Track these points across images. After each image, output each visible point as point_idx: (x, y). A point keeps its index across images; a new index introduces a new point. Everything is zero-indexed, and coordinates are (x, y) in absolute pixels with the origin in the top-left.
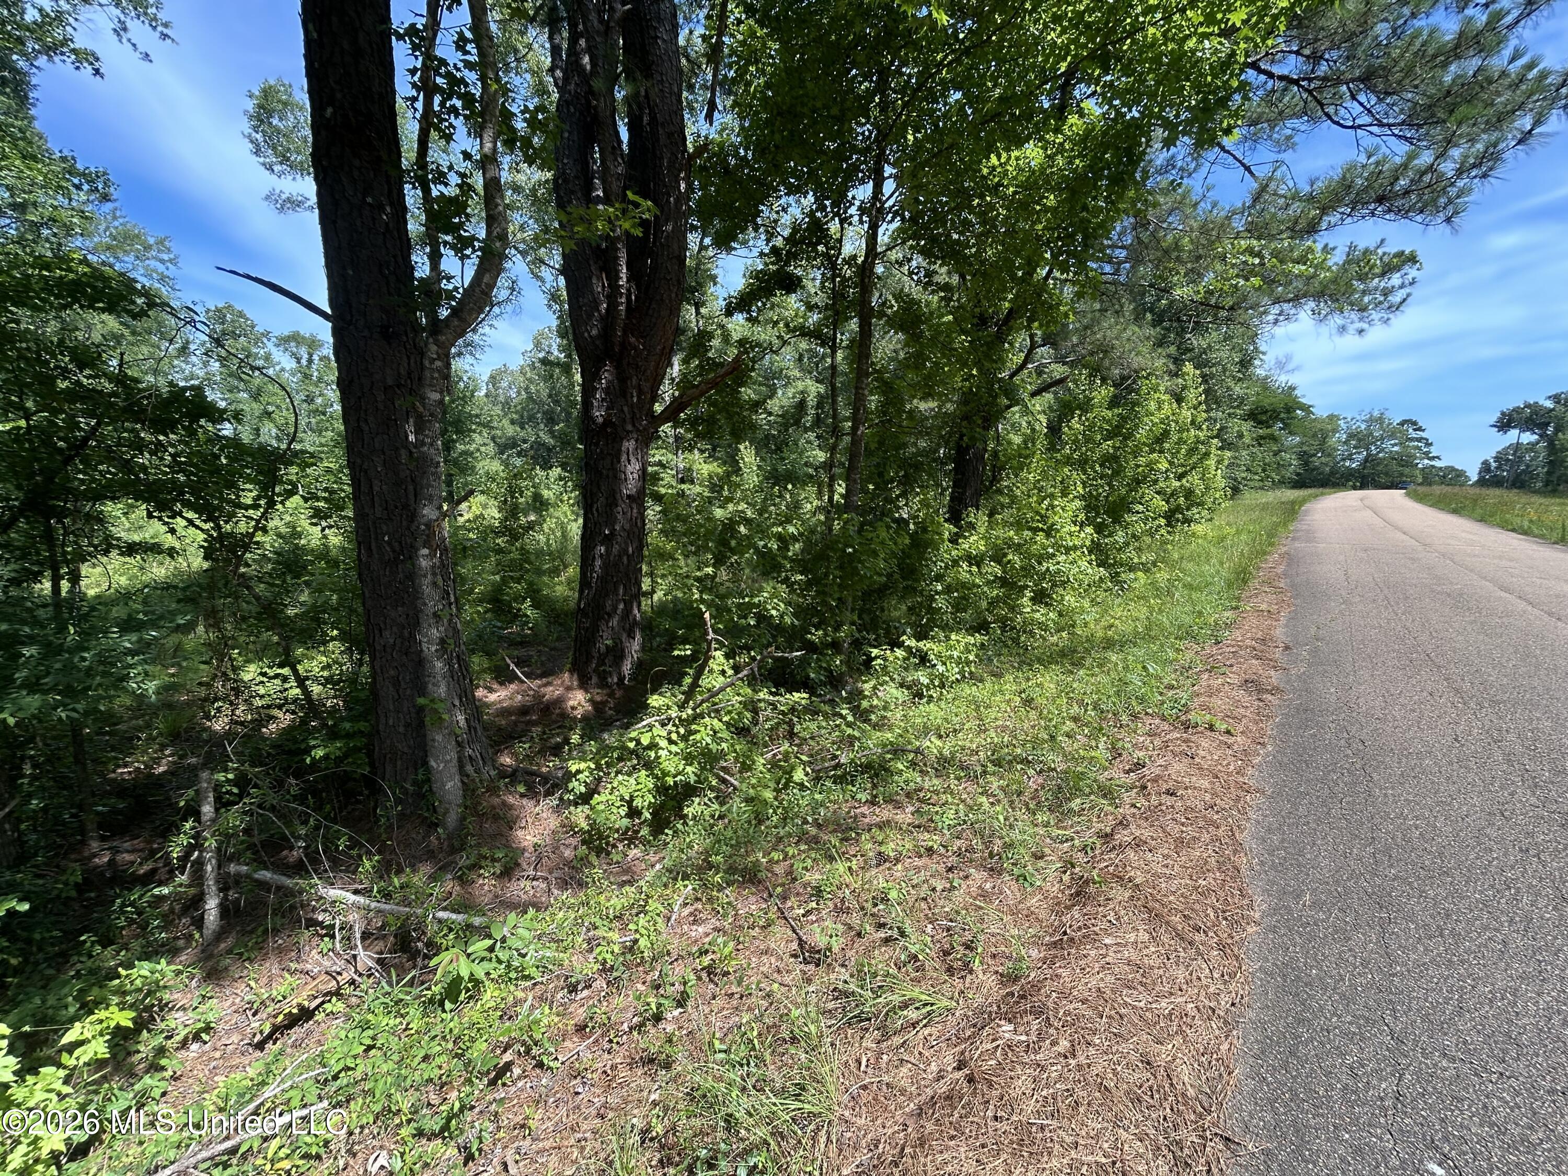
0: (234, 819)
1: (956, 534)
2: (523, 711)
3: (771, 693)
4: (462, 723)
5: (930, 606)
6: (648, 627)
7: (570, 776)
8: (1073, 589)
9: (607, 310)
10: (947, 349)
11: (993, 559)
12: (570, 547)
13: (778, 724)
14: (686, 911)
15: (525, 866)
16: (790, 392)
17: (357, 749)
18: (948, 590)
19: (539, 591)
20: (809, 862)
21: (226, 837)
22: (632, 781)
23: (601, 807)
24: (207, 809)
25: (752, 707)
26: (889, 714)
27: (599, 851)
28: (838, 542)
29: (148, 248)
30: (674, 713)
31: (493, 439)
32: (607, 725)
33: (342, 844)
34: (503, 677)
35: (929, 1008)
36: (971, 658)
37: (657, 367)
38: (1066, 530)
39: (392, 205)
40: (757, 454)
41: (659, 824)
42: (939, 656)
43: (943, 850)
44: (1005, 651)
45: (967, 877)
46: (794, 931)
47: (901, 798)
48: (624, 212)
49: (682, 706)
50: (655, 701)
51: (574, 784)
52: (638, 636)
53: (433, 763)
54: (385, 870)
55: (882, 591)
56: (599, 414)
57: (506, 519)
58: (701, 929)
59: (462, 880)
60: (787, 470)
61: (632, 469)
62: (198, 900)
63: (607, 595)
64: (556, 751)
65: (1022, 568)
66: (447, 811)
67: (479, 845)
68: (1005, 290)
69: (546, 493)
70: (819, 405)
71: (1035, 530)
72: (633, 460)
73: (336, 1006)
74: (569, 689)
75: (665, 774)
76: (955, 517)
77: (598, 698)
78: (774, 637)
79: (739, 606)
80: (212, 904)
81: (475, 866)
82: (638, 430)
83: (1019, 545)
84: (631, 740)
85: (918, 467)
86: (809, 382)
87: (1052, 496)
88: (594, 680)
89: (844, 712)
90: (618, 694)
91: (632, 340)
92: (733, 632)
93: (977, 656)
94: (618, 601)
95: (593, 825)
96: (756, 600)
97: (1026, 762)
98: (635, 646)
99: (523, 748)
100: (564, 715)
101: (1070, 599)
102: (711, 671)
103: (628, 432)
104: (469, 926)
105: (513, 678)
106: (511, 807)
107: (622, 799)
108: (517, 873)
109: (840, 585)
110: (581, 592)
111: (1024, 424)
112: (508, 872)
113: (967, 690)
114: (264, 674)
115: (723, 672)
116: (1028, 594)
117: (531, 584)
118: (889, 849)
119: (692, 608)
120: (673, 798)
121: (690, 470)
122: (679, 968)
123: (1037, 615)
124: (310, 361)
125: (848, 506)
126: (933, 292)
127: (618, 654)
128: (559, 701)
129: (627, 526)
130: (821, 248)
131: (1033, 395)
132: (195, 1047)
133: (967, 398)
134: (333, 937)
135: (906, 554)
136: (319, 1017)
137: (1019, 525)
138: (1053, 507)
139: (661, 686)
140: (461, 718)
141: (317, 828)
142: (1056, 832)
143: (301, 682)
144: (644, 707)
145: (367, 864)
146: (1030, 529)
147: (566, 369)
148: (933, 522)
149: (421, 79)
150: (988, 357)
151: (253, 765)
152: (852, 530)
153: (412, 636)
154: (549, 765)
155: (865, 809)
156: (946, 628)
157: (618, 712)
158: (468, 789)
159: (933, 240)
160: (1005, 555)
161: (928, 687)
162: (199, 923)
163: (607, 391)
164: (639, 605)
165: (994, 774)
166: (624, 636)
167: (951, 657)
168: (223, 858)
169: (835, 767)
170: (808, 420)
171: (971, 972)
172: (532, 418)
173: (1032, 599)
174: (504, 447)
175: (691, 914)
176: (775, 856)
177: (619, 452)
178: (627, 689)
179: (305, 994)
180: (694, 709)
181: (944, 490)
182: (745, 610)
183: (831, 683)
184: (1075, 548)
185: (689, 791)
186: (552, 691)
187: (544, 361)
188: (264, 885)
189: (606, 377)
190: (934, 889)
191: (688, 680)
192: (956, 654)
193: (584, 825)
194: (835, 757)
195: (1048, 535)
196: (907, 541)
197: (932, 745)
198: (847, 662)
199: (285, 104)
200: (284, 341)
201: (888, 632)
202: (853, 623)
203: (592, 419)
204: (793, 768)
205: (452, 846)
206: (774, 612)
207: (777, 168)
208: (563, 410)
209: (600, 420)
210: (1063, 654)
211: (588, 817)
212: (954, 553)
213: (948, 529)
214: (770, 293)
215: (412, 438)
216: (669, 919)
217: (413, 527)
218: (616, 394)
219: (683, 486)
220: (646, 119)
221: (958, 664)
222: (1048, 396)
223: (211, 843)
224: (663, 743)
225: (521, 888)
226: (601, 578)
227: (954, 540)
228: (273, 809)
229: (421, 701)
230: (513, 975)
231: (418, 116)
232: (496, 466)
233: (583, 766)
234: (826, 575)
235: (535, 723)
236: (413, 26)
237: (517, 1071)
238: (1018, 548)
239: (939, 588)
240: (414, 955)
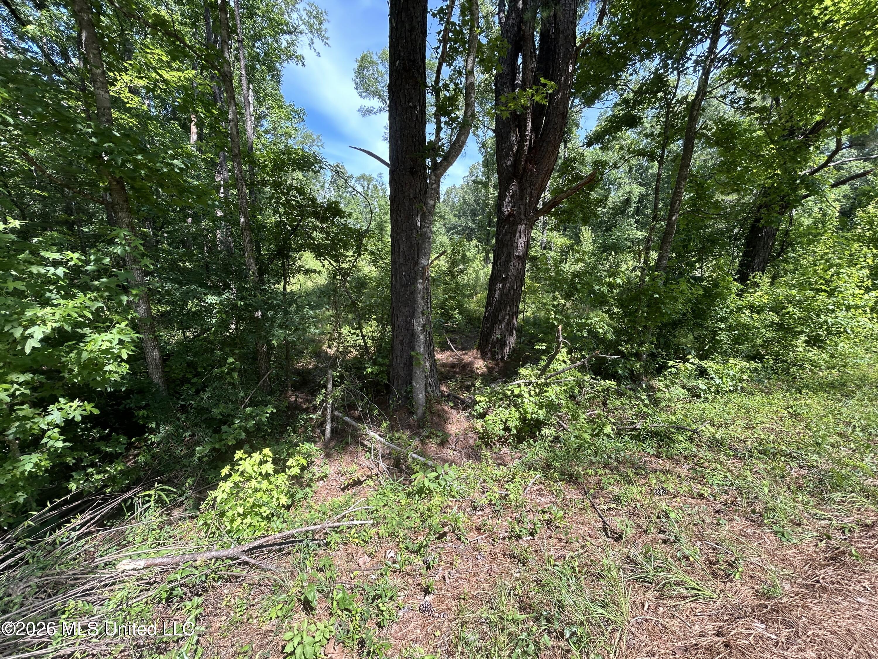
0: (338, 392)
1: (742, 290)
2: (453, 366)
3: (592, 378)
4: (428, 367)
5: (713, 338)
6: (520, 331)
7: (475, 402)
8: (848, 338)
9: (517, 150)
10: (756, 156)
11: (772, 309)
12: (480, 283)
13: (594, 397)
14: (535, 488)
15: (450, 442)
16: (620, 193)
17: (383, 372)
18: (730, 328)
19: (462, 305)
20: (612, 481)
21: (335, 400)
22: (507, 412)
23: (490, 422)
24: (330, 386)
25: (580, 384)
26: (673, 405)
27: (487, 444)
28: (648, 290)
29: (314, 141)
30: (533, 380)
31: (445, 225)
32: (494, 380)
33: (376, 412)
34: (444, 348)
35: (696, 592)
36: (745, 377)
37: (542, 181)
38: (851, 292)
39: (420, 105)
40: (592, 233)
41: (520, 438)
42: (717, 372)
43: (712, 498)
44: (774, 376)
45: (731, 520)
46: (601, 517)
47: (680, 458)
48: (537, 91)
49: (539, 377)
50: (523, 371)
51: (477, 407)
52: (514, 335)
53: (414, 384)
54: (392, 428)
55: (675, 324)
56: (506, 210)
57: (450, 267)
58: (543, 499)
59: (422, 442)
60: (613, 243)
61: (522, 241)
62: (324, 422)
63: (500, 310)
64: (468, 388)
65: (800, 318)
66: (417, 409)
67: (431, 427)
68: (819, 106)
69: (468, 254)
70: (640, 201)
71: (818, 291)
72: (523, 236)
73: (370, 482)
74: (476, 358)
75: (526, 412)
76: (743, 278)
77: (490, 366)
78: (597, 345)
79: (577, 324)
80: (328, 426)
81: (428, 437)
82: (528, 219)
83: (800, 301)
84: (509, 390)
85: (714, 242)
86: (635, 186)
87: (840, 266)
88: (489, 355)
89: (643, 397)
90: (501, 365)
91: (530, 166)
92: (572, 338)
93: (749, 376)
94: (506, 315)
95: (486, 430)
96: (589, 322)
97: (790, 456)
98: (512, 340)
99: (452, 384)
100: (472, 371)
101: (844, 345)
102: (558, 359)
103: (522, 220)
104: (425, 464)
105: (449, 348)
106: (446, 412)
107: (501, 420)
108: (447, 445)
109: (646, 318)
110: (487, 307)
111: (816, 209)
112: (443, 443)
113: (737, 399)
114: (350, 332)
115: (564, 362)
116: (803, 338)
117: (459, 301)
118: (670, 487)
119: (549, 322)
120: (528, 426)
121: (549, 242)
122: (530, 516)
123: (809, 354)
124: (368, 188)
125: (657, 267)
126: (750, 115)
127: (503, 343)
128: (470, 364)
129: (515, 273)
130: (660, 94)
131: (833, 186)
132: (321, 482)
133: (766, 192)
134: (370, 453)
135: (698, 301)
136: (364, 485)
137: (801, 287)
138: (839, 274)
139: (526, 364)
140: (428, 364)
141: (367, 403)
142: (813, 511)
143: (363, 337)
144: (517, 374)
145: (385, 424)
146: (812, 289)
147: (486, 185)
148: (724, 280)
149: (443, 37)
150: (793, 159)
151: (346, 371)
152: (660, 282)
153: (411, 322)
154: (464, 396)
155: (651, 459)
156: (726, 354)
157: (500, 374)
158: (428, 399)
159: (757, 75)
160: (784, 308)
161: (705, 392)
162: (323, 432)
163: (512, 197)
164: (517, 318)
165: (759, 459)
166: (507, 334)
167: (727, 374)
168: (333, 409)
169: (632, 430)
170: (631, 211)
171: (731, 581)
172: (464, 213)
173: (806, 342)
174: (450, 229)
175: (537, 490)
176: (590, 472)
177: (516, 231)
178: (505, 363)
179: (360, 474)
180: (545, 379)
181: (734, 259)
182: (581, 327)
183: (631, 378)
184: (857, 307)
185: (538, 424)
186: (468, 358)
187: (474, 182)
188: (346, 423)
189: (513, 188)
190: (703, 521)
191: (543, 363)
192: (731, 373)
193: (481, 430)
194: (632, 423)
195: (830, 294)
196: (701, 292)
197: (707, 430)
198: (644, 367)
199: (370, 63)
200: (359, 179)
201: (676, 352)
202: (652, 343)
203: (503, 213)
204: (604, 424)
205: (419, 425)
206: (600, 330)
207: (635, 45)
208: (481, 208)
209: (507, 213)
210: (832, 385)
211: (482, 425)
212: (739, 303)
213: (736, 286)
214: (619, 129)
215: (419, 224)
216: (525, 489)
217: (416, 269)
218: (518, 198)
219: (545, 252)
220: (552, 30)
221: (732, 380)
222: (846, 188)
223: (330, 401)
224: (526, 395)
225: (448, 453)
226: (499, 302)
227: (740, 294)
228: (351, 391)
229: (413, 353)
230: (446, 493)
231: (439, 56)
232: (445, 240)
233: (483, 399)
234: (637, 310)
235: (458, 373)
236: (442, 8)
237: (449, 538)
238: (798, 303)
239: (723, 326)
240: (401, 471)
